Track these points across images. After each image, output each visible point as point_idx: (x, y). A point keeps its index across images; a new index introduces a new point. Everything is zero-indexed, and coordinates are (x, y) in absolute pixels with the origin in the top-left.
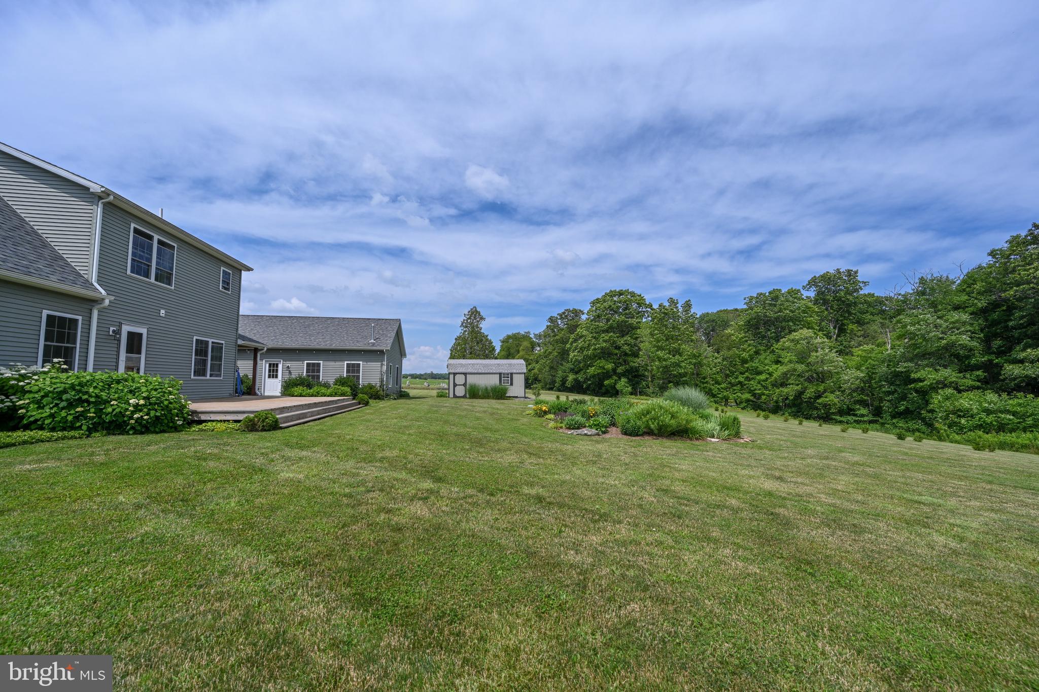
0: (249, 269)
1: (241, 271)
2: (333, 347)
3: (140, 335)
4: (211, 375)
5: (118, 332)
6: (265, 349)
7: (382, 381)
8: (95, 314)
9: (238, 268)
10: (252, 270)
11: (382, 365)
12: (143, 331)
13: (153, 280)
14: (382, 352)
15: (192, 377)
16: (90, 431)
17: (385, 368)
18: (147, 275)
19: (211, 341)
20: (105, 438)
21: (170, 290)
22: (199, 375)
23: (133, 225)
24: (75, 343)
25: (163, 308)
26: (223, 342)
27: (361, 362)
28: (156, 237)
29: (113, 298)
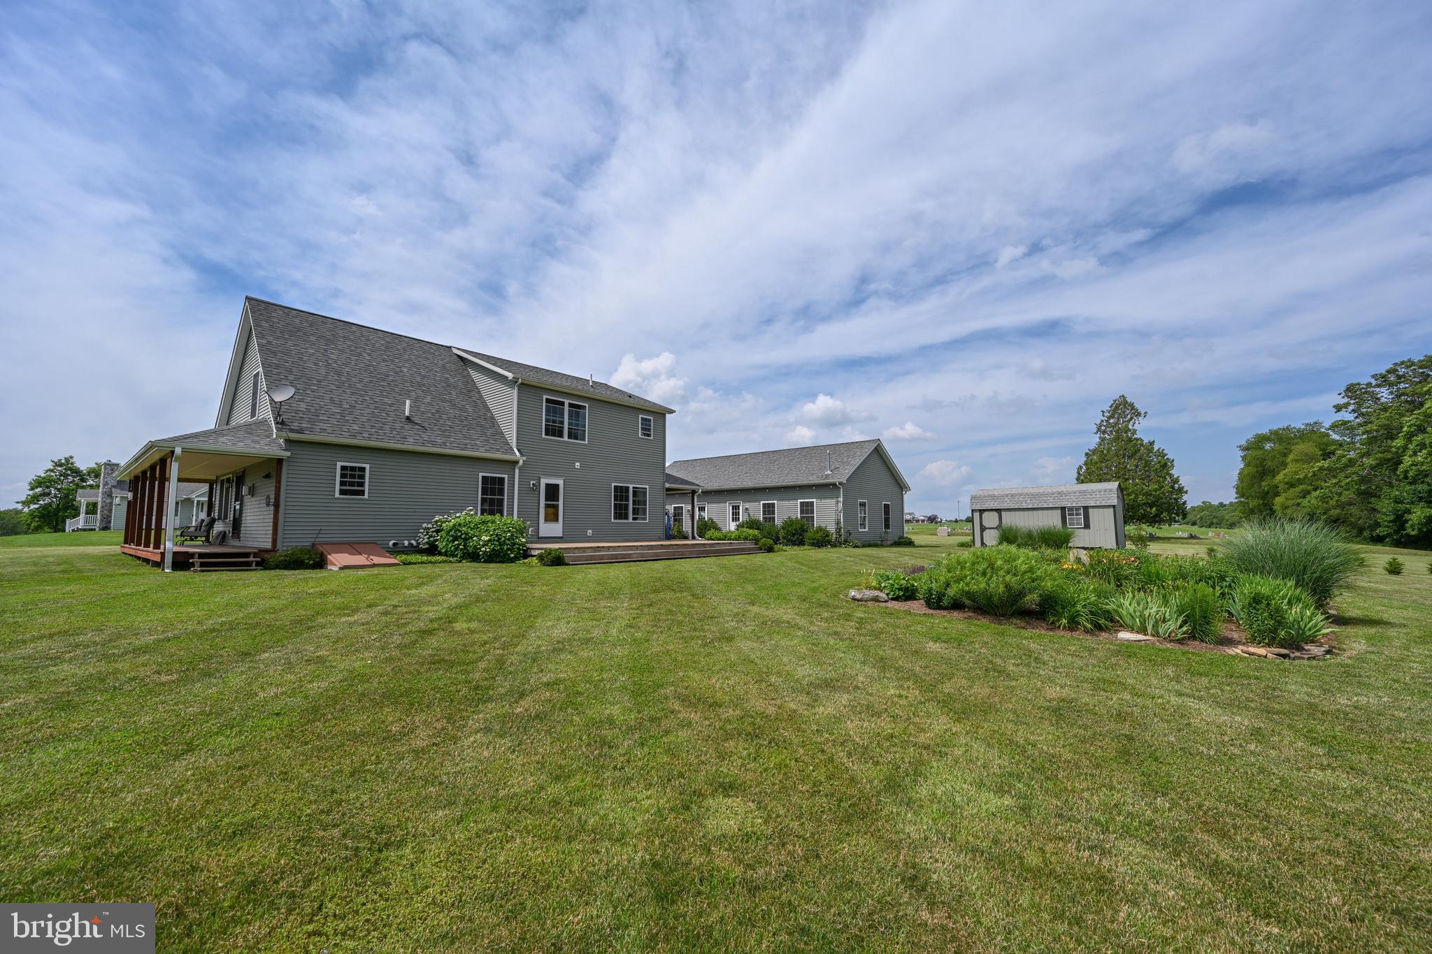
0: (672, 412)
1: (665, 415)
2: (785, 483)
3: (557, 486)
4: (634, 519)
5: (537, 486)
6: (700, 490)
7: (838, 523)
8: (517, 471)
9: (660, 414)
10: (675, 412)
11: (838, 502)
12: (560, 482)
13: (566, 438)
14: (834, 485)
15: (613, 520)
16: (463, 558)
17: (841, 505)
18: (561, 435)
19: (631, 486)
20: (468, 564)
21: (585, 445)
22: (621, 518)
23: (545, 397)
24: (503, 495)
25: (578, 461)
26: (647, 487)
27: (814, 500)
28: (567, 402)
29: (525, 458)
